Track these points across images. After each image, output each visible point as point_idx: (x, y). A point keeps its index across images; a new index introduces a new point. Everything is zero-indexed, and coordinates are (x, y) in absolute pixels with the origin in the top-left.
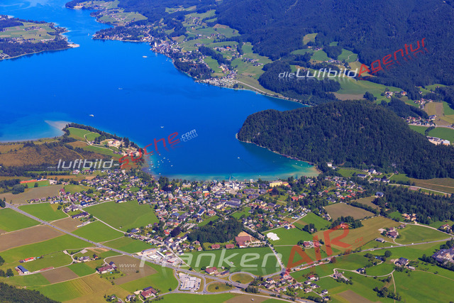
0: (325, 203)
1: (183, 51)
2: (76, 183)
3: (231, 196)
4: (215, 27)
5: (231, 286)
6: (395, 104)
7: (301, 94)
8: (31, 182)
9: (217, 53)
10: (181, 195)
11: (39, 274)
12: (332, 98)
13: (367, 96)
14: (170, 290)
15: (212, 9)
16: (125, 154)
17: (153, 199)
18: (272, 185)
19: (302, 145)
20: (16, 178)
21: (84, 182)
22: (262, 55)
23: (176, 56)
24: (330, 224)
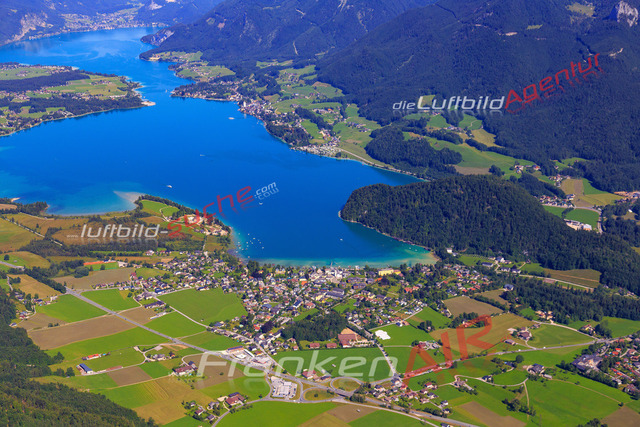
0: (444, 296)
1: (277, 113)
2: (149, 266)
3: (333, 285)
4: (314, 85)
5: (332, 393)
6: (526, 180)
7: (415, 166)
8: (96, 264)
9: (317, 115)
10: (274, 283)
11: (104, 374)
12: (452, 171)
13: (493, 170)
14: (260, 397)
15: (312, 64)
16: (208, 233)
17: (241, 287)
18: (382, 273)
19: (417, 227)
20: (79, 258)
21: (159, 265)
22: (369, 119)
23: (269, 118)
24: (450, 321)
